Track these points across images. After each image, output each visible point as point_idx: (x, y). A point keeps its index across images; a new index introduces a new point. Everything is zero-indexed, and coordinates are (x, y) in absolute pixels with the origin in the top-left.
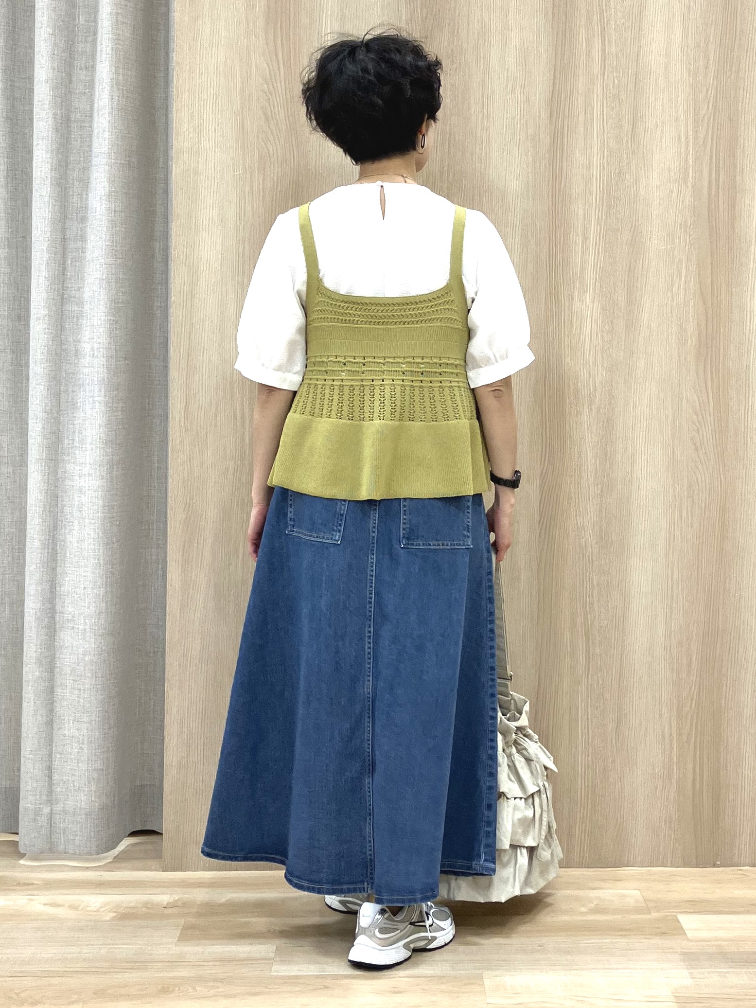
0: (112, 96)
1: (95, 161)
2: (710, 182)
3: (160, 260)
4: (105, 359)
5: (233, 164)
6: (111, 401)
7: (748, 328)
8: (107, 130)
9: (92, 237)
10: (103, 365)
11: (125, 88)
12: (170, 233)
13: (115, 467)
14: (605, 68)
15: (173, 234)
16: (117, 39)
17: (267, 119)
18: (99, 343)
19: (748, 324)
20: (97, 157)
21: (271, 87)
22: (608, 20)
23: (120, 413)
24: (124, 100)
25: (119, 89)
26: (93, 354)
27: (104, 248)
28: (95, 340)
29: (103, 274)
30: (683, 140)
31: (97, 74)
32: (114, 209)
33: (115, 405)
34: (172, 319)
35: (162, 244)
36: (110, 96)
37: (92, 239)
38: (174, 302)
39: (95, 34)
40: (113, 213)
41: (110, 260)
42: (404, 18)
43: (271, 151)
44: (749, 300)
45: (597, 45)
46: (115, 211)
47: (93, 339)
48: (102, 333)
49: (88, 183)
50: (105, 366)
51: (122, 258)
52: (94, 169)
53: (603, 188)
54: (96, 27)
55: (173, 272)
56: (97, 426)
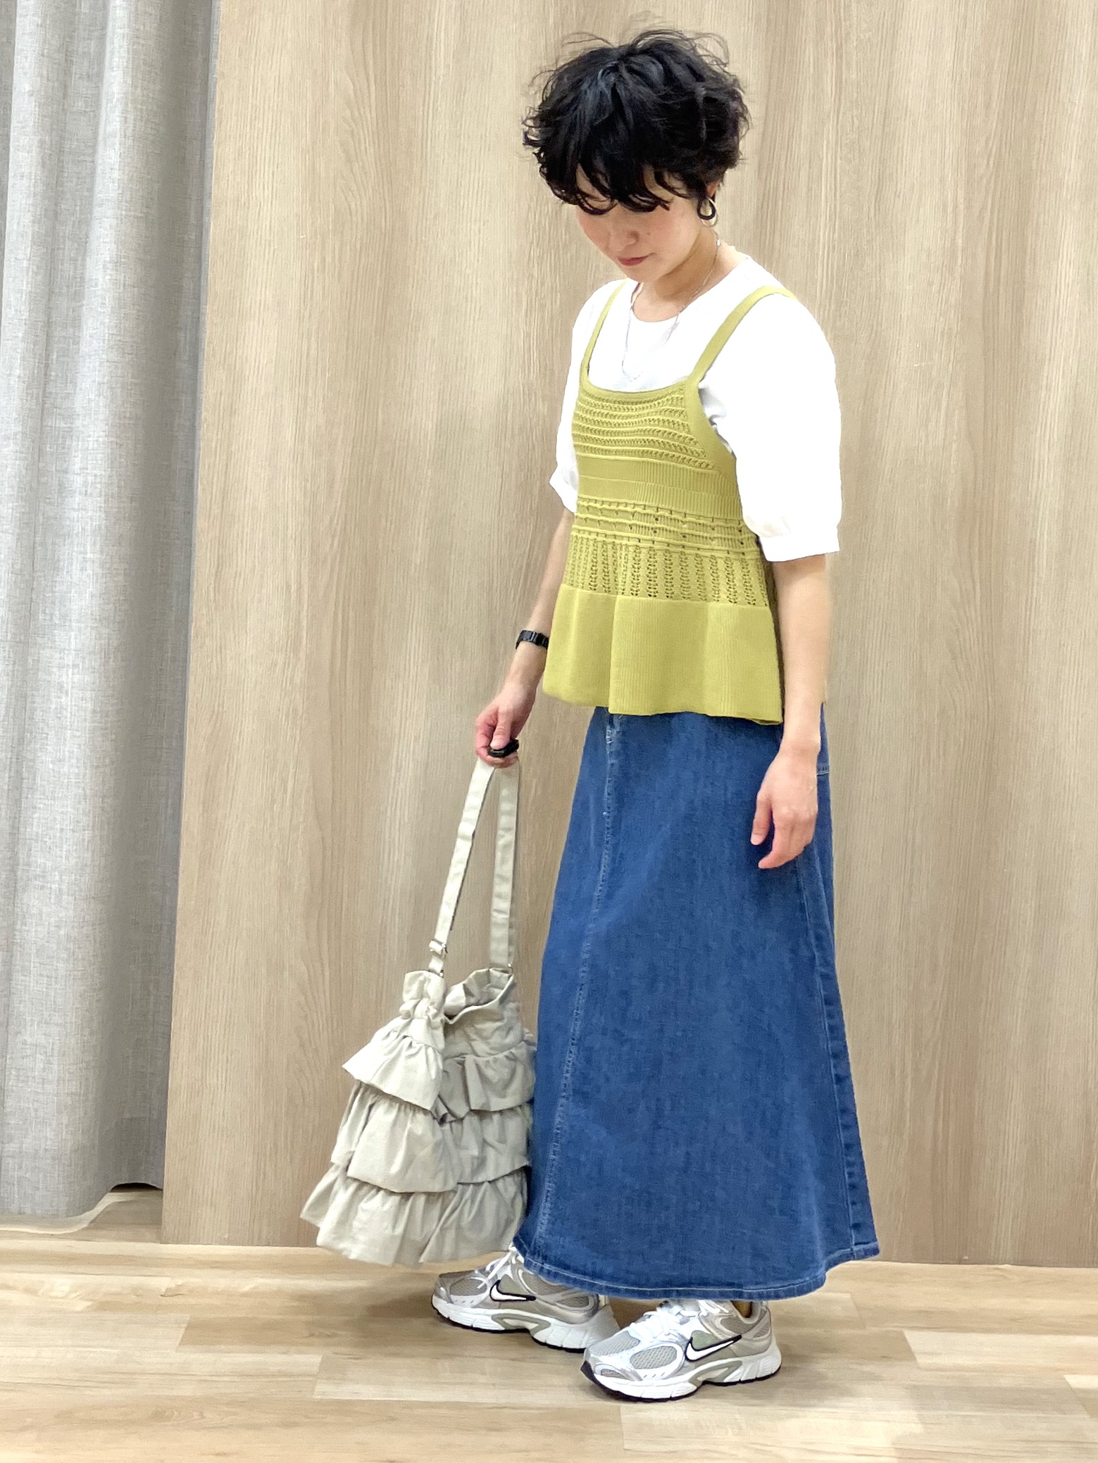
0: (126, 118)
1: (97, 211)
2: (987, 274)
3: (185, 358)
4: (103, 498)
5: (298, 224)
6: (109, 560)
7: (1035, 485)
8: (117, 167)
9: (90, 321)
10: (101, 507)
11: (144, 108)
12: (202, 319)
13: (112, 656)
14: (840, 104)
15: (208, 322)
16: (135, 37)
17: (349, 160)
18: (96, 476)
19: (1036, 479)
20: (101, 205)
21: (356, 113)
22: (848, 34)
23: (121, 578)
24: (143, 124)
25: (135, 108)
26: (86, 491)
27: (106, 338)
28: (88, 471)
29: (104, 376)
30: (950, 209)
31: (105, 86)
32: (122, 282)
33: (116, 566)
34: (202, 444)
35: (188, 335)
36: (122, 119)
37: (89, 325)
38: (206, 419)
39: (104, 28)
40: (122, 288)
41: (114, 356)
42: (551, 21)
43: (353, 206)
44: (1037, 445)
45: (830, 66)
46: (124, 285)
47: (87, 469)
48: (100, 462)
49: (86, 243)
50: (102, 510)
51: (132, 354)
52: (95, 224)
53: (832, 274)
54: (105, 17)
55: (205, 377)
56: (87, 595)
